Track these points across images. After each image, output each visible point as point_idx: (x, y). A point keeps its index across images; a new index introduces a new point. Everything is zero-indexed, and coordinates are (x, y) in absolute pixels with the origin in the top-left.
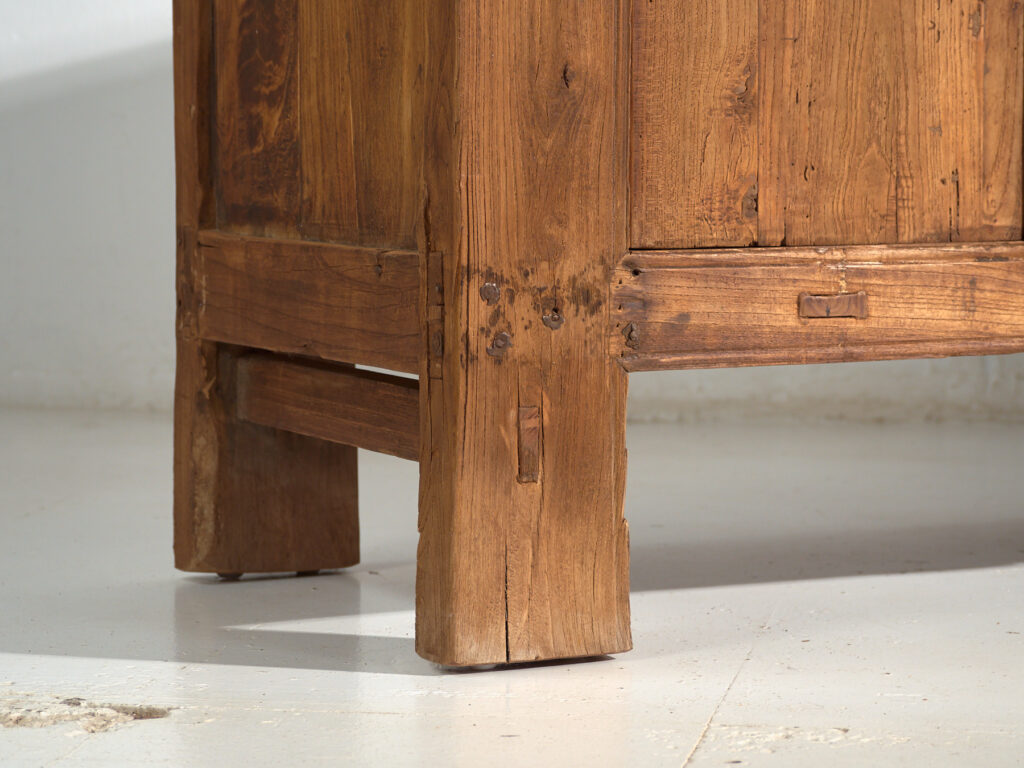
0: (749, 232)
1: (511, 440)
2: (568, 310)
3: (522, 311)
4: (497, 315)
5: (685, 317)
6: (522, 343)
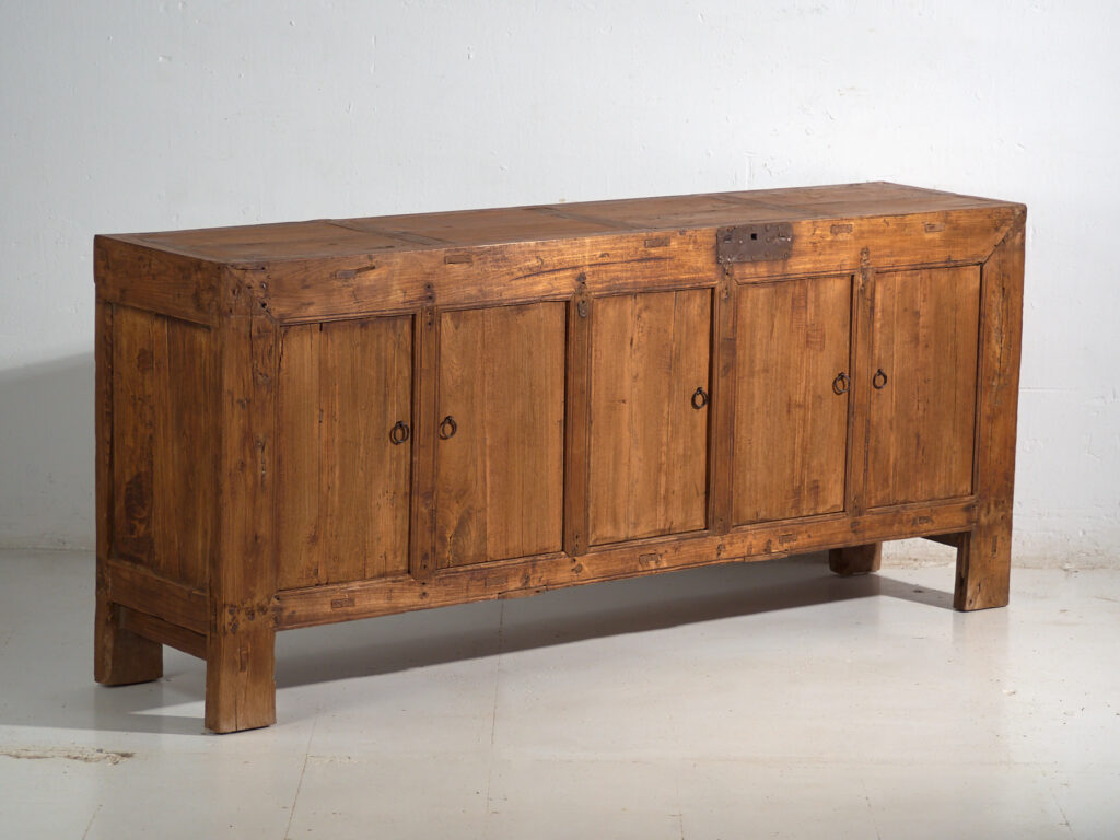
0: (315, 581)
1: (238, 658)
2: (256, 614)
3: (242, 616)
4: (234, 618)
5: (294, 612)
6: (242, 626)
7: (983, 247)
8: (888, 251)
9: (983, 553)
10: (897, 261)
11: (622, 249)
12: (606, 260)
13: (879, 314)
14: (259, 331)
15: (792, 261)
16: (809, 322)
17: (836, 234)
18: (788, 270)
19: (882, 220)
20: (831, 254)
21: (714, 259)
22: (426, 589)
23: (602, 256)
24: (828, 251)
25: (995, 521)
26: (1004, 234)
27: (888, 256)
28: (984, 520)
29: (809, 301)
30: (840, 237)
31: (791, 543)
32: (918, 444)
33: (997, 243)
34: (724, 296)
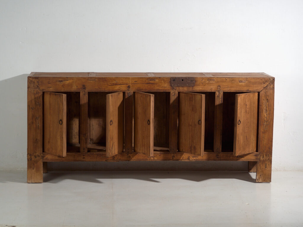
1: (32, 166)
2: (37, 157)
3: (33, 157)
4: (31, 157)
5: (47, 158)
6: (33, 159)
7: (259, 88)
8: (226, 86)
9: (262, 168)
10: (230, 89)
11: (141, 81)
12: (136, 83)
14: (36, 92)
15: (194, 87)
17: (209, 81)
18: (194, 89)
19: (224, 78)
21: (170, 85)
22: (85, 157)
23: (135, 82)
24: (207, 85)
25: (266, 160)
26: (267, 85)
27: (227, 88)
28: (262, 159)
30: (211, 82)
31: (197, 158)
33: (264, 87)
34: (173, 94)
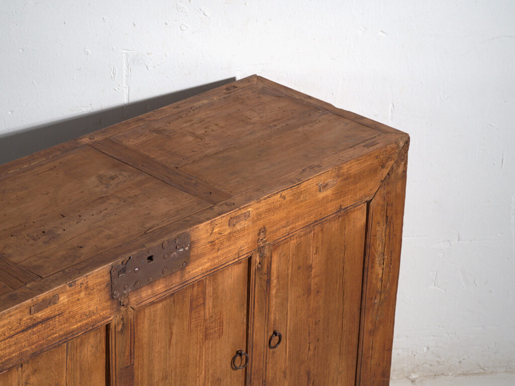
7: (370, 187)
8: (283, 223)
10: (292, 229)
13: (275, 281)
15: (188, 269)
16: (207, 316)
17: (234, 225)
18: (187, 277)
19: (278, 196)
20: (229, 246)
21: (108, 297)
24: (226, 244)
26: (389, 169)
29: (207, 296)
30: (238, 227)
32: (309, 379)
33: (383, 180)
34: (119, 328)
